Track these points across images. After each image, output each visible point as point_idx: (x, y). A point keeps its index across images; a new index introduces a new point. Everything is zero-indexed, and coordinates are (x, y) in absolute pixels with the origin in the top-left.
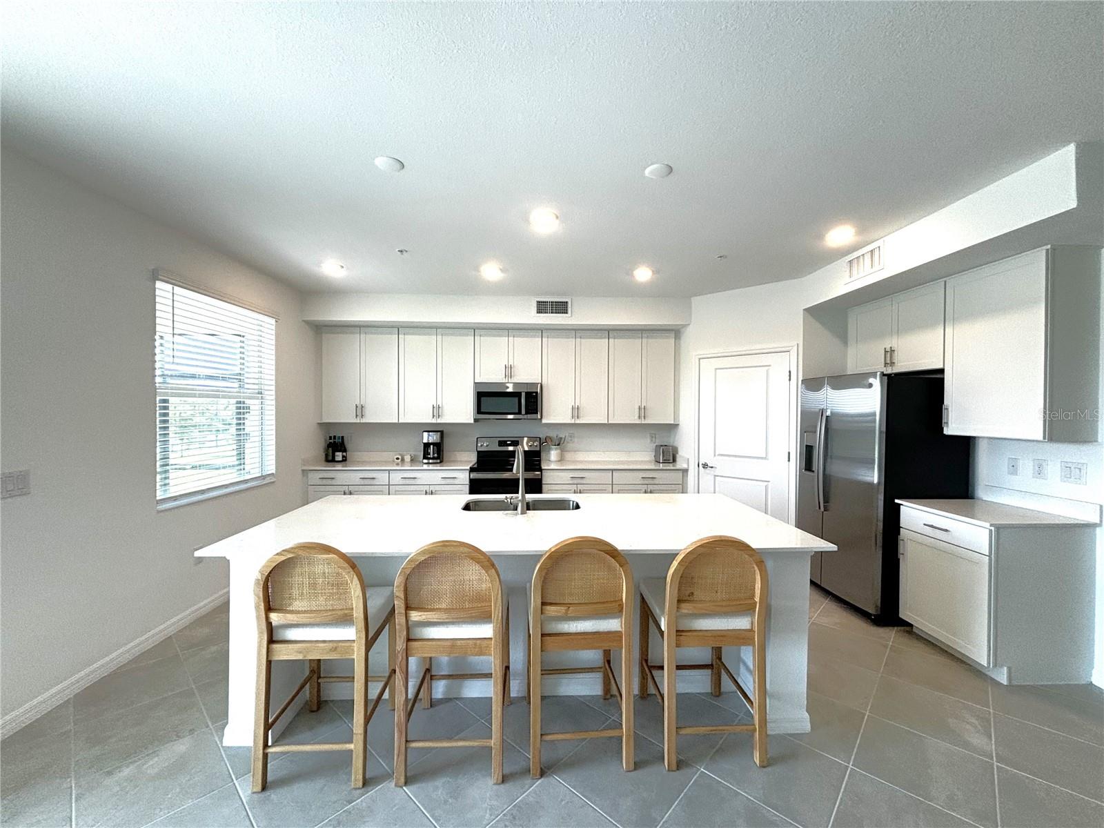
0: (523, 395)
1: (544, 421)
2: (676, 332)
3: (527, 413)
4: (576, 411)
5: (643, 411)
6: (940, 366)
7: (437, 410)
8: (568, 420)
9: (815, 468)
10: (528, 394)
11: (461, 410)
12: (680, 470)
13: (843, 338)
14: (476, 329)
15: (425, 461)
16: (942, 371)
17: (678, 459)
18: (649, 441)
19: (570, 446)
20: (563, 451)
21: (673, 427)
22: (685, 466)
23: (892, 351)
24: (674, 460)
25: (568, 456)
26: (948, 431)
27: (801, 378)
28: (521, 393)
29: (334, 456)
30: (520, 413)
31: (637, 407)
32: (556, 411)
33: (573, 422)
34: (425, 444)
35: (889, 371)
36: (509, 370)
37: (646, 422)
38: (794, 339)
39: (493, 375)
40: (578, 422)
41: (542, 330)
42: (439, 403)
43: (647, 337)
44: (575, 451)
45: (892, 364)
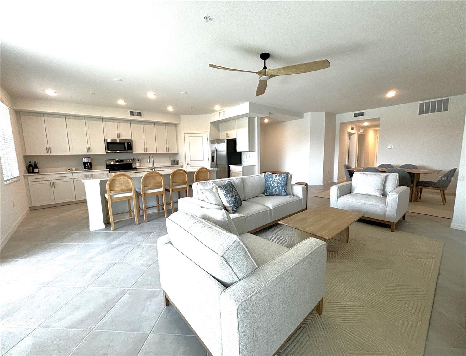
0: (126, 144)
1: (134, 153)
2: (176, 125)
3: (128, 150)
4: (145, 149)
5: (168, 149)
6: (235, 138)
7: (89, 149)
8: (143, 152)
9: (214, 161)
10: (128, 143)
11: (100, 149)
12: (180, 166)
13: (219, 130)
14: (103, 119)
15: (85, 169)
16: (236, 139)
17: (179, 163)
18: (169, 158)
19: (143, 161)
20: (141, 163)
21: (177, 154)
22: (182, 165)
23: (228, 134)
24: (178, 164)
25: (142, 164)
26: (237, 151)
27: (210, 140)
28: (125, 143)
29: (33, 170)
30: (125, 150)
31: (166, 148)
32: (138, 149)
33: (145, 153)
34: (84, 163)
35: (228, 138)
36: (119, 135)
37: (169, 152)
38: (208, 130)
39: (112, 136)
40: (146, 153)
41: (130, 121)
42: (89, 146)
43: (167, 126)
44: (145, 163)
45: (228, 137)
